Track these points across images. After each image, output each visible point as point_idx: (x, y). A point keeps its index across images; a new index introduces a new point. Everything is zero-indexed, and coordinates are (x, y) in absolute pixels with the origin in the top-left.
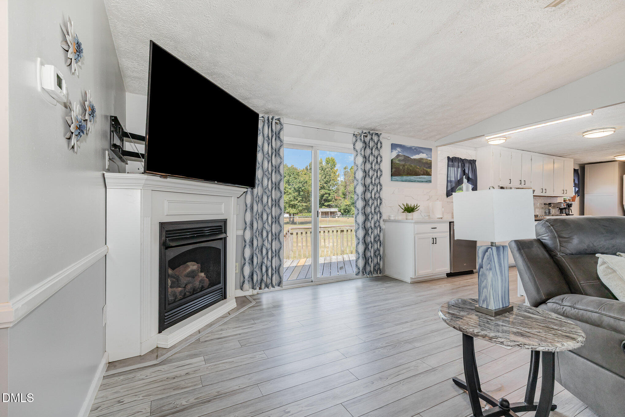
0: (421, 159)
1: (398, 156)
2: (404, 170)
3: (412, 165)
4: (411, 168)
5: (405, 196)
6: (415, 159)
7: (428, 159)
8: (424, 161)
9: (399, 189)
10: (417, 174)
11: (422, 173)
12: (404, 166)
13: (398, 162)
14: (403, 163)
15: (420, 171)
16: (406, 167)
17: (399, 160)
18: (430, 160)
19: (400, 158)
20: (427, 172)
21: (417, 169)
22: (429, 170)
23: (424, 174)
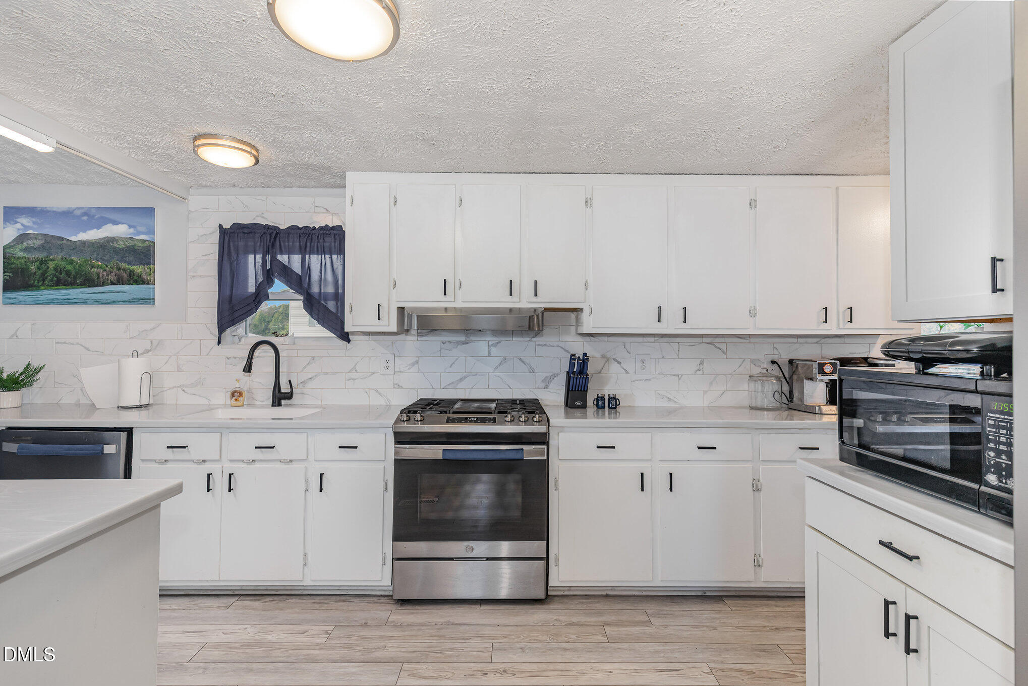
0: (113, 239)
1: (22, 238)
2: (43, 274)
3: (74, 258)
4: (69, 267)
5: (58, 343)
6: (83, 243)
7: (136, 238)
8: (121, 245)
9: (33, 324)
10: (89, 282)
11: (112, 277)
12: (43, 262)
13: (22, 254)
14: (41, 255)
15: (105, 273)
16: (51, 265)
17: (26, 250)
18: (144, 241)
19: (30, 242)
20: (131, 274)
21: (93, 267)
22: (138, 269)
23: (120, 281)
